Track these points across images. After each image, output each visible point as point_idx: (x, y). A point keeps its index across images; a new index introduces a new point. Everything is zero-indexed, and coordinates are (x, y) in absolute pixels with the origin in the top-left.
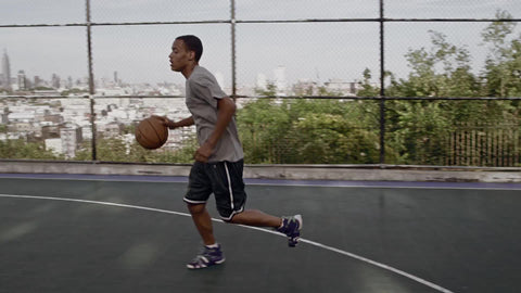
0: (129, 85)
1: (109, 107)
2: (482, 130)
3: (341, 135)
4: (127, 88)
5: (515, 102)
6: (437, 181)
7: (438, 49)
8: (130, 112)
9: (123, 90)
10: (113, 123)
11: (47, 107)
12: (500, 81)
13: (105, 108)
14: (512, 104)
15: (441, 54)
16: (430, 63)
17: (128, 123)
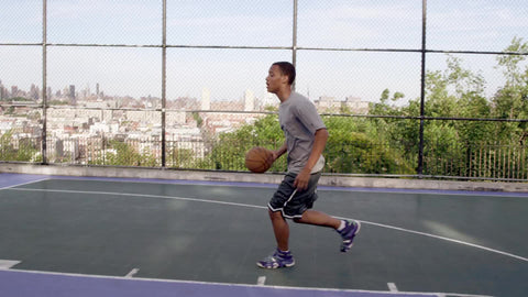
0: (112, 99)
1: (91, 120)
2: (493, 149)
3: (364, 151)
4: (110, 102)
5: (522, 124)
6: (468, 190)
7: (450, 72)
8: (113, 126)
9: (105, 102)
10: (95, 137)
11: (25, 119)
12: (512, 104)
13: (87, 121)
14: (519, 126)
15: (454, 77)
16: (442, 85)
17: (110, 137)
